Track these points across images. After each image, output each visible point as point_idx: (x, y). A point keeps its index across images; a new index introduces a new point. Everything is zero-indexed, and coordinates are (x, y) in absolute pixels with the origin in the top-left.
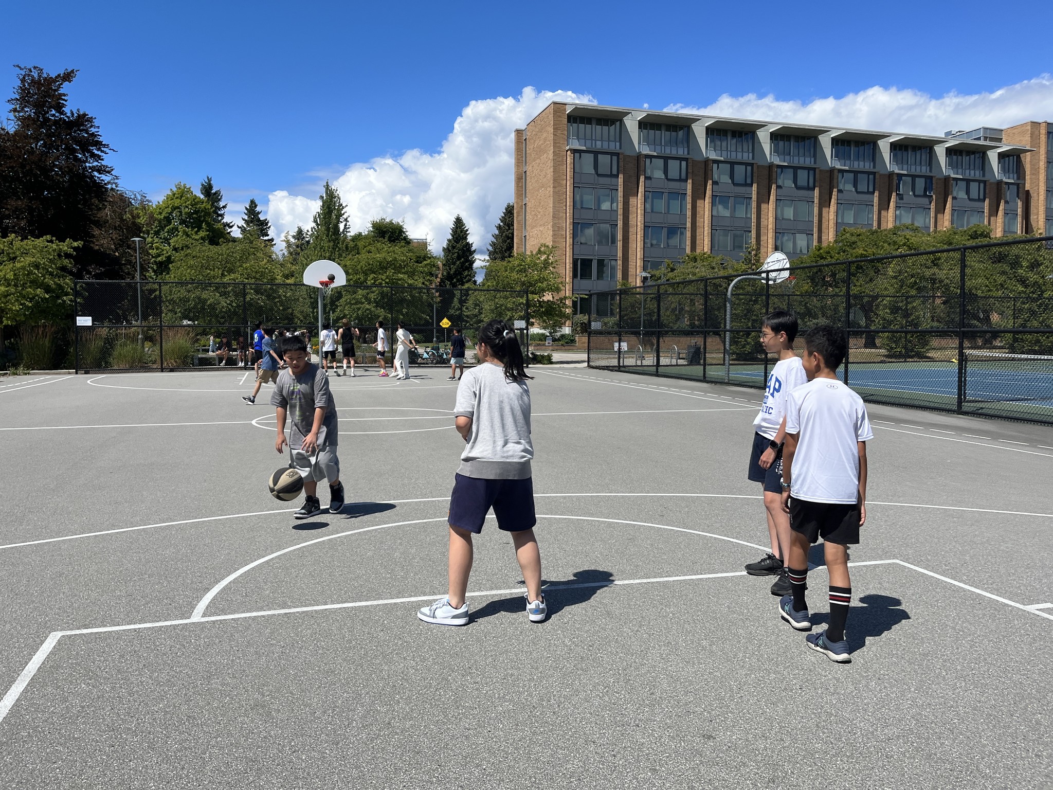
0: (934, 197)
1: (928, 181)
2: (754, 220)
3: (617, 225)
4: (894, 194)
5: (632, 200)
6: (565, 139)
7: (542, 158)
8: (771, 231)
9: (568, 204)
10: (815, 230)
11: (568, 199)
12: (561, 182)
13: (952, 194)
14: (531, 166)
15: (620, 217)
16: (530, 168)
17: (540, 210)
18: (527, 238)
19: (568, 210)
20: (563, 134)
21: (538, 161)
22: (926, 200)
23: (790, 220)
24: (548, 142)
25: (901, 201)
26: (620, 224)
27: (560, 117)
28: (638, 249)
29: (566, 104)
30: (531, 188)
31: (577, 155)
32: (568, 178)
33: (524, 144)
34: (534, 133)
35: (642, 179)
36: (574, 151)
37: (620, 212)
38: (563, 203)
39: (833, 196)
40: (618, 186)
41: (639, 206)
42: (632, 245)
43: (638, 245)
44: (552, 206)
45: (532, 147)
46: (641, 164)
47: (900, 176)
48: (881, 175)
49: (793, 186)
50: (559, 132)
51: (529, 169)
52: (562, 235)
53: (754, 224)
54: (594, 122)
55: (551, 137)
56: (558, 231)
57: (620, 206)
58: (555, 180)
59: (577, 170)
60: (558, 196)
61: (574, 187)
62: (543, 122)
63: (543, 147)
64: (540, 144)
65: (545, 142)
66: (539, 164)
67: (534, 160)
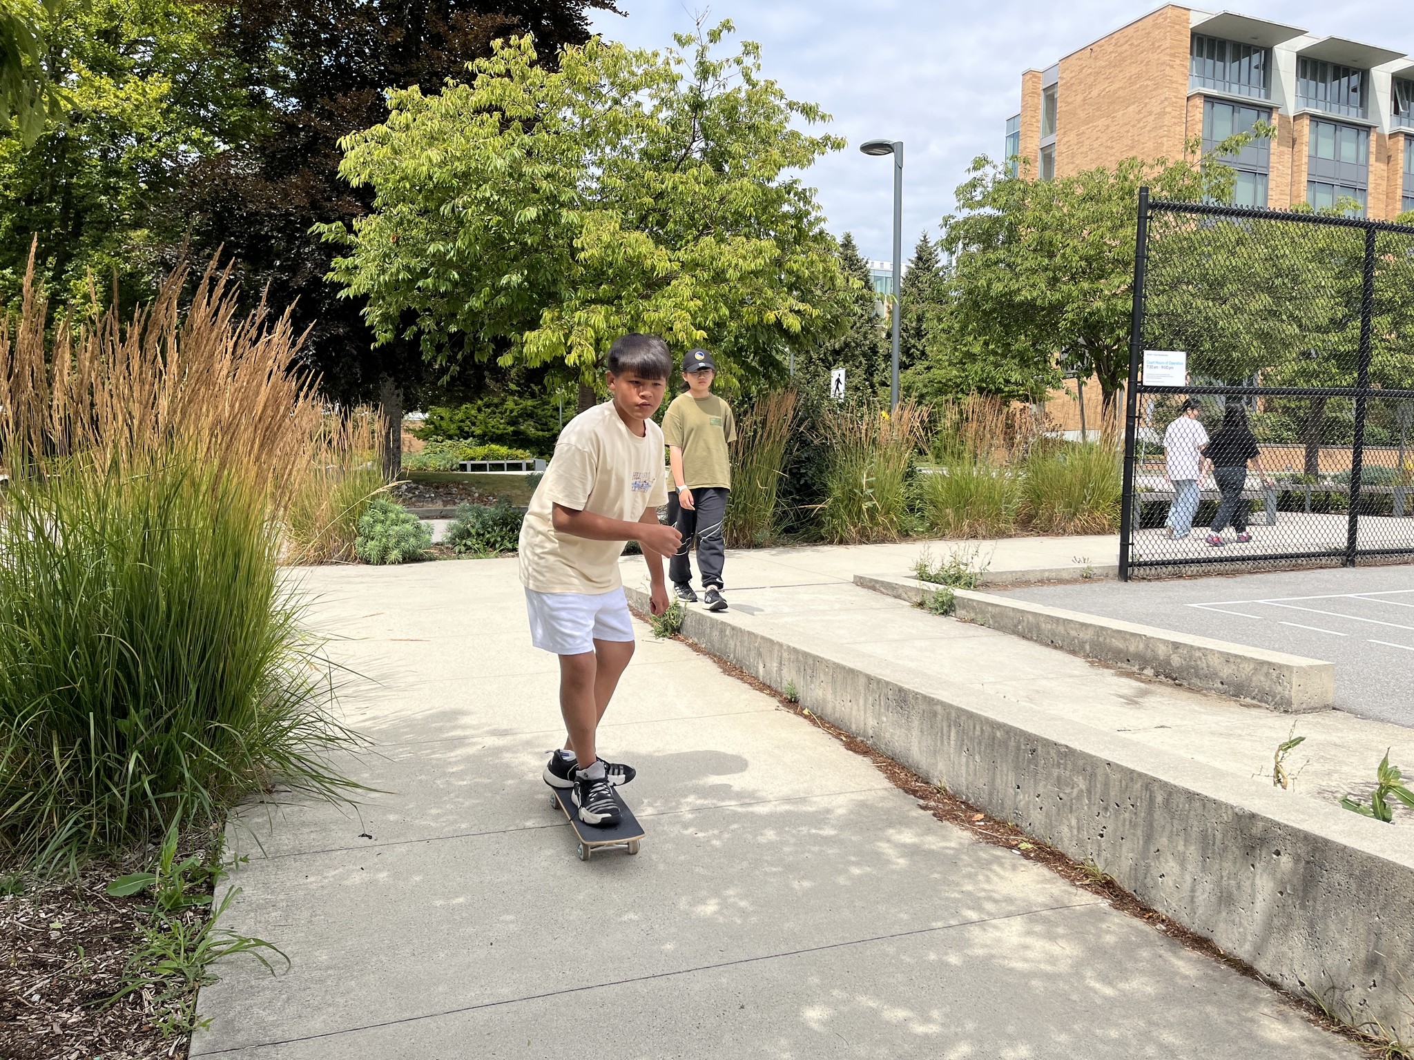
6: (1185, 75)
16: (1072, 137)
20: (1182, 65)
21: (1101, 123)
24: (1149, 83)
27: (1179, 33)
29: (1189, 10)
31: (1208, 106)
33: (1043, 98)
34: (1087, 71)
35: (1304, 158)
45: (1080, 98)
46: (1305, 131)
50: (1178, 61)
54: (1229, 48)
59: (1206, 135)
62: (1126, 47)
63: (1121, 93)
64: (1112, 88)
65: (1132, 84)
66: (1108, 127)
67: (1086, 122)
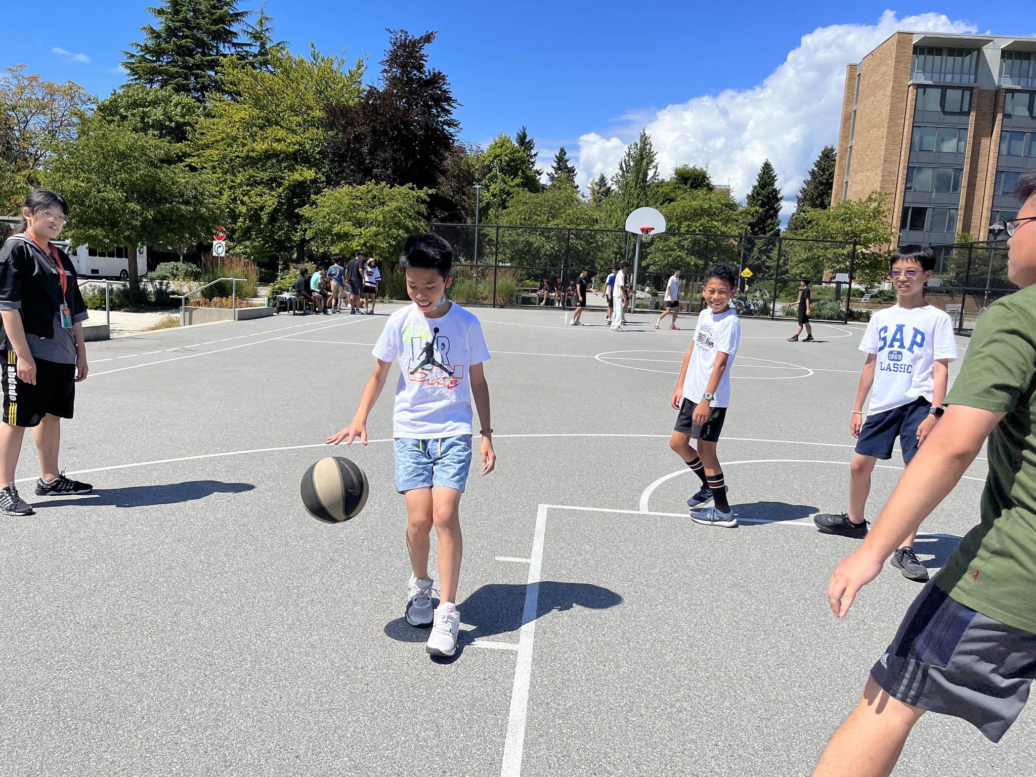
3: (962, 170)
5: (985, 142)
6: (907, 73)
7: (877, 95)
9: (904, 146)
11: (905, 141)
12: (898, 121)
14: (863, 104)
15: (967, 161)
16: (862, 107)
17: (868, 153)
18: (849, 184)
19: (903, 153)
20: (905, 67)
21: (872, 99)
24: (888, 78)
26: (966, 168)
27: (904, 48)
28: (986, 197)
29: (913, 34)
30: (860, 128)
31: (921, 91)
32: (907, 117)
33: (857, 81)
34: (870, 67)
35: (999, 116)
36: (918, 86)
37: (968, 154)
38: (897, 145)
40: (967, 124)
41: (992, 147)
42: (979, 192)
43: (987, 192)
44: (884, 148)
45: (866, 83)
46: (1000, 100)
50: (902, 65)
51: (859, 107)
52: (893, 181)
54: (945, 52)
55: (892, 71)
56: (889, 176)
57: (969, 148)
58: (891, 119)
59: (919, 107)
60: (893, 138)
61: (913, 126)
62: (883, 55)
63: (879, 82)
64: (876, 79)
65: (883, 77)
66: (873, 102)
67: (867, 98)
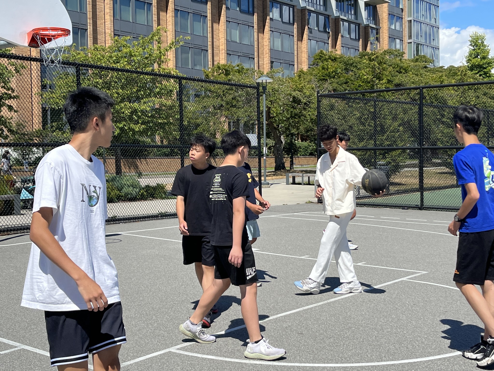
0: (331, 33)
1: (327, 19)
2: (210, 39)
4: (306, 27)
8: (223, 51)
10: (256, 54)
13: (340, 33)
22: (326, 35)
23: (236, 42)
25: (311, 35)
39: (267, 24)
47: (310, 11)
48: (297, 9)
49: (238, 9)
53: (210, 43)
